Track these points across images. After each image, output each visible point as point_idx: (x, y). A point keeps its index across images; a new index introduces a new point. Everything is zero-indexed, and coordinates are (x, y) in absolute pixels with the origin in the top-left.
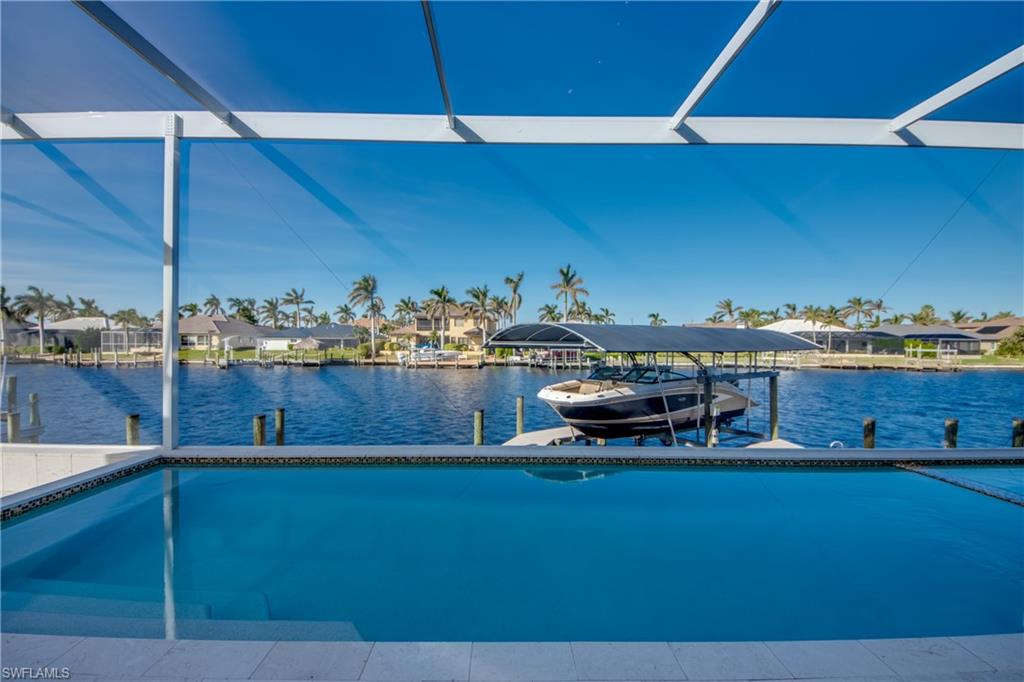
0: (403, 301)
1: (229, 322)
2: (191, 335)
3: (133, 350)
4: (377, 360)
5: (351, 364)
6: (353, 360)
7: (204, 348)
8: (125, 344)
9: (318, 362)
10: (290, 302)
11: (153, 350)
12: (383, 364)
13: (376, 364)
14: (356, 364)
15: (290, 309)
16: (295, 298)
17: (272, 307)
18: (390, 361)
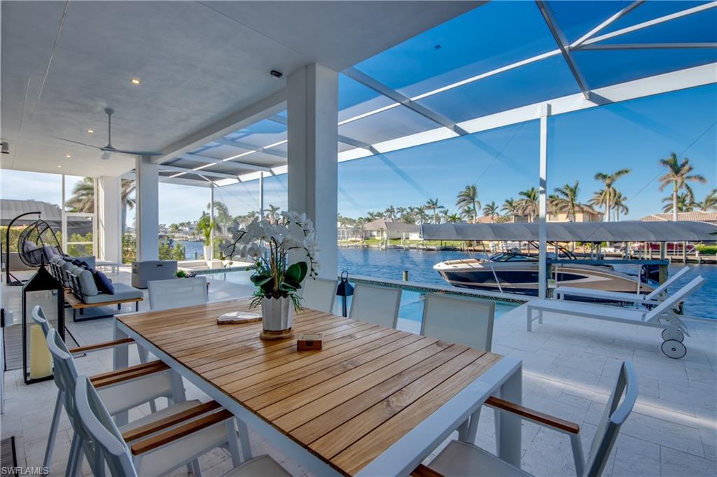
0: (507, 201)
1: (393, 222)
2: (375, 231)
3: (349, 239)
4: (477, 248)
5: (459, 250)
6: (459, 248)
7: (379, 238)
8: (346, 236)
9: (435, 248)
10: (429, 208)
11: (357, 239)
12: (481, 251)
13: (475, 251)
14: (461, 250)
15: (429, 212)
16: (433, 205)
17: (421, 211)
18: (486, 249)
